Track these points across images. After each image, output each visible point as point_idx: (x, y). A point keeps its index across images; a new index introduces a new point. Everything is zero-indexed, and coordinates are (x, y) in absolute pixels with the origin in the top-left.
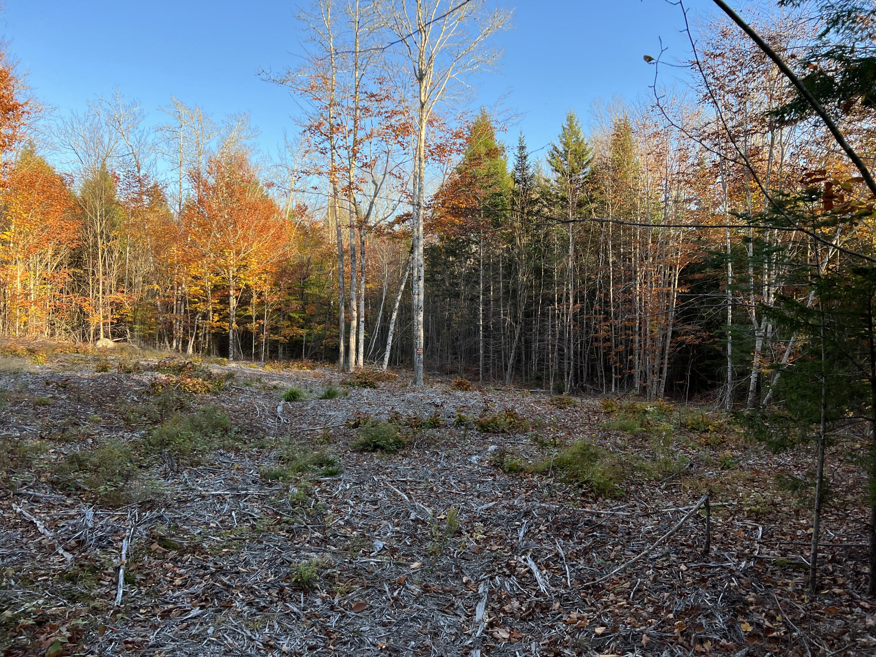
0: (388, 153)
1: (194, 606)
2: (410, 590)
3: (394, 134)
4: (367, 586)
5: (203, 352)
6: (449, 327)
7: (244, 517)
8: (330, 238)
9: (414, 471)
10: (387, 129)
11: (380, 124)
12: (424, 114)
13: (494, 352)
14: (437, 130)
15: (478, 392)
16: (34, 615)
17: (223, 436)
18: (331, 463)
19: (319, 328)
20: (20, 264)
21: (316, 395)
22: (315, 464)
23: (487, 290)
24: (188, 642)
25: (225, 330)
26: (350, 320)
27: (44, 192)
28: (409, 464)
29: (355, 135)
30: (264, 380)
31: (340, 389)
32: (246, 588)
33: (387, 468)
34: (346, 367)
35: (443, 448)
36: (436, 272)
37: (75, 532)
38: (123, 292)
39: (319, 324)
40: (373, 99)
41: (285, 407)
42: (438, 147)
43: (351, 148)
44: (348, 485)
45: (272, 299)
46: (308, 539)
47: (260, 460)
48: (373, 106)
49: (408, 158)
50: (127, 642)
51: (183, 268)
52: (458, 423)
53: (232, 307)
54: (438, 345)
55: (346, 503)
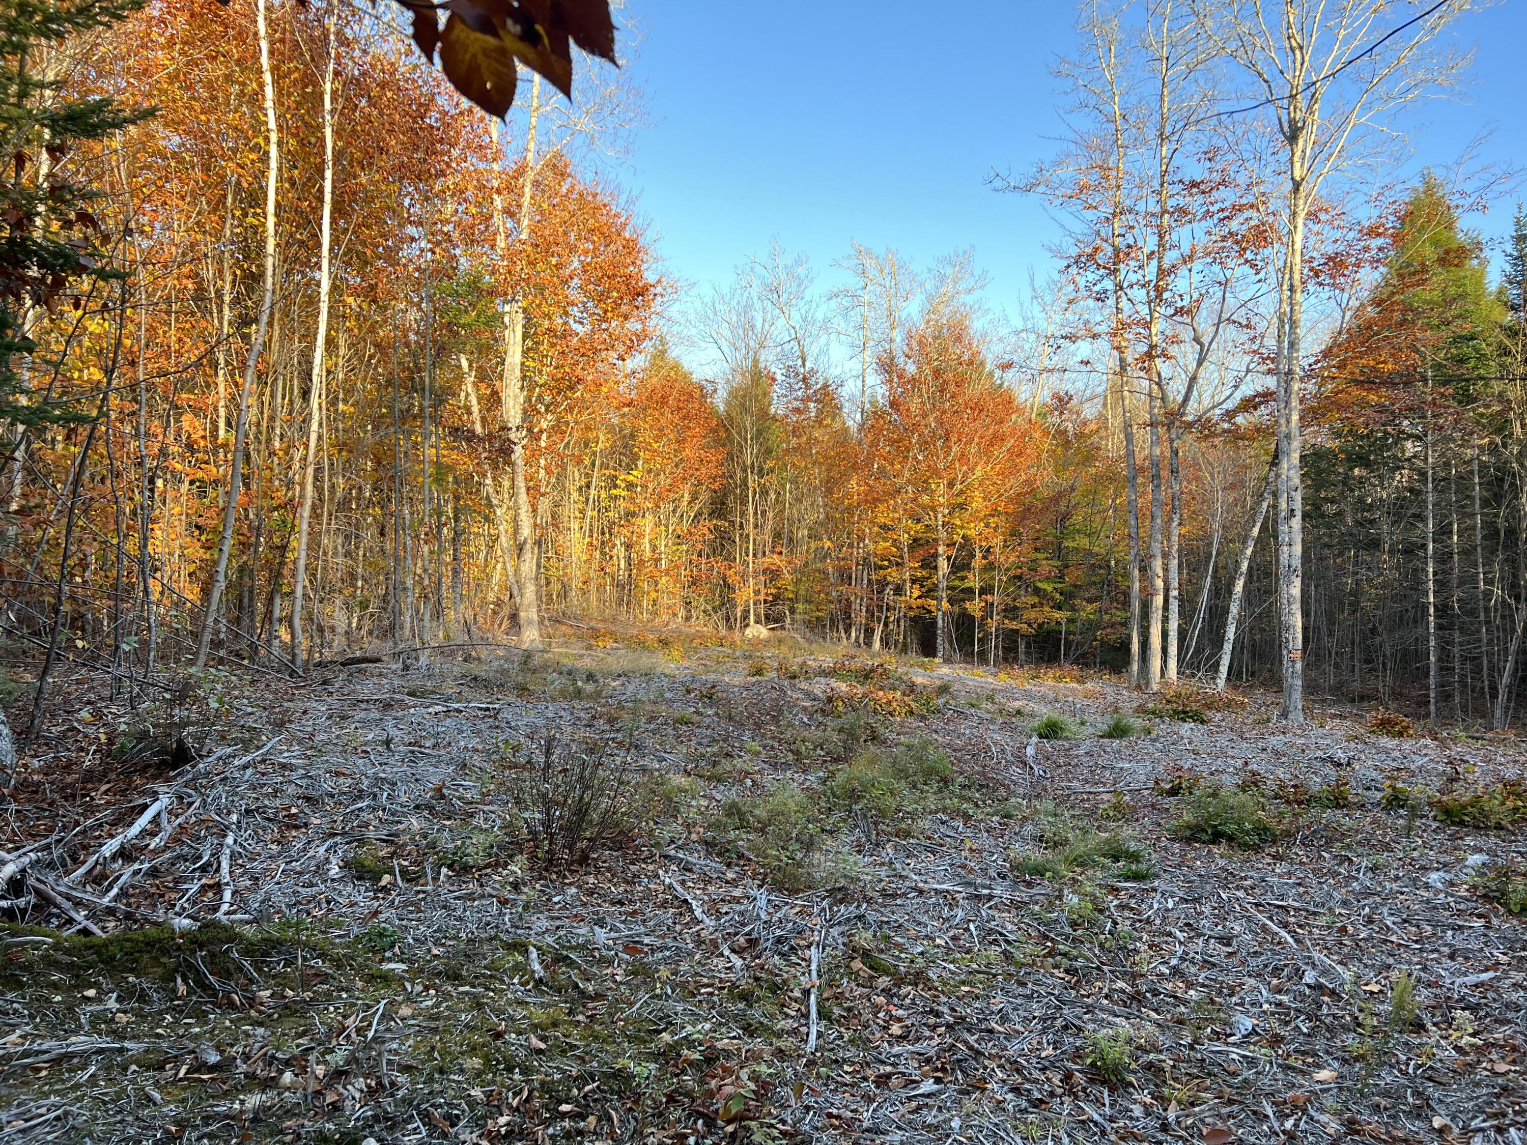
0: (1224, 284)
1: (925, 1076)
2: (1318, 1122)
3: (1236, 248)
4: (1229, 1100)
5: (896, 647)
6: (1355, 607)
7: (989, 934)
8: (1110, 447)
9: (1301, 890)
10: (1222, 241)
11: (1209, 233)
12: (1301, 202)
13: (1464, 660)
14: (1327, 228)
15: (1429, 741)
16: (700, 1045)
17: (940, 790)
18: (1134, 857)
19: (1090, 608)
20: (649, 517)
21: (1091, 730)
22: (1104, 856)
23: (1443, 532)
24: (921, 1135)
25: (930, 612)
26: (1152, 595)
27: (679, 409)
28: (1289, 874)
29: (1160, 260)
30: (998, 698)
31: (1137, 723)
32: (1008, 1060)
33: (1245, 878)
34: (1142, 682)
35: (1360, 850)
36: (1326, 499)
37: (744, 925)
38: (781, 553)
39: (1090, 601)
40: (1194, 190)
41: (1038, 751)
42: (1330, 259)
43: (1152, 285)
44: (1170, 900)
45: (1006, 559)
46: (1106, 990)
47: (1006, 837)
48: (1195, 203)
49: (1265, 288)
50: (830, 1116)
51: (867, 514)
52: (1389, 802)
53: (941, 573)
54: (1330, 643)
55: (1170, 934)
